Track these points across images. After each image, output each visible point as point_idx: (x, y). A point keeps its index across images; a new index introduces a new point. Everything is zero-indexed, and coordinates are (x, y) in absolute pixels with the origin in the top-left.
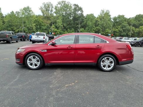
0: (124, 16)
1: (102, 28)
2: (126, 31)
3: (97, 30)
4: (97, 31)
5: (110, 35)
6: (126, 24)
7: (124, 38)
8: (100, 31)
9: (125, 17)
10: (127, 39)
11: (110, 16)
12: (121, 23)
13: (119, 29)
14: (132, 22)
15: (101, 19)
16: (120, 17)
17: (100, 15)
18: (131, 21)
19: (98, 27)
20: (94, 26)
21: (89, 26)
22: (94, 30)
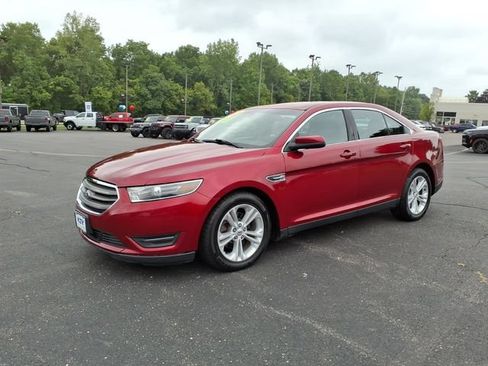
0: (145, 46)
1: (78, 83)
2: (159, 95)
3: (59, 88)
4: (59, 91)
5: (124, 107)
6: (156, 74)
7: (192, 118)
8: (71, 93)
9: (149, 48)
10: (201, 121)
11: (100, 39)
12: (141, 69)
13: (135, 87)
14: (172, 67)
15: (69, 49)
16: (133, 47)
17: (62, 31)
18: (168, 64)
19: (62, 78)
20: (46, 74)
21: (24, 72)
22: (46, 88)
